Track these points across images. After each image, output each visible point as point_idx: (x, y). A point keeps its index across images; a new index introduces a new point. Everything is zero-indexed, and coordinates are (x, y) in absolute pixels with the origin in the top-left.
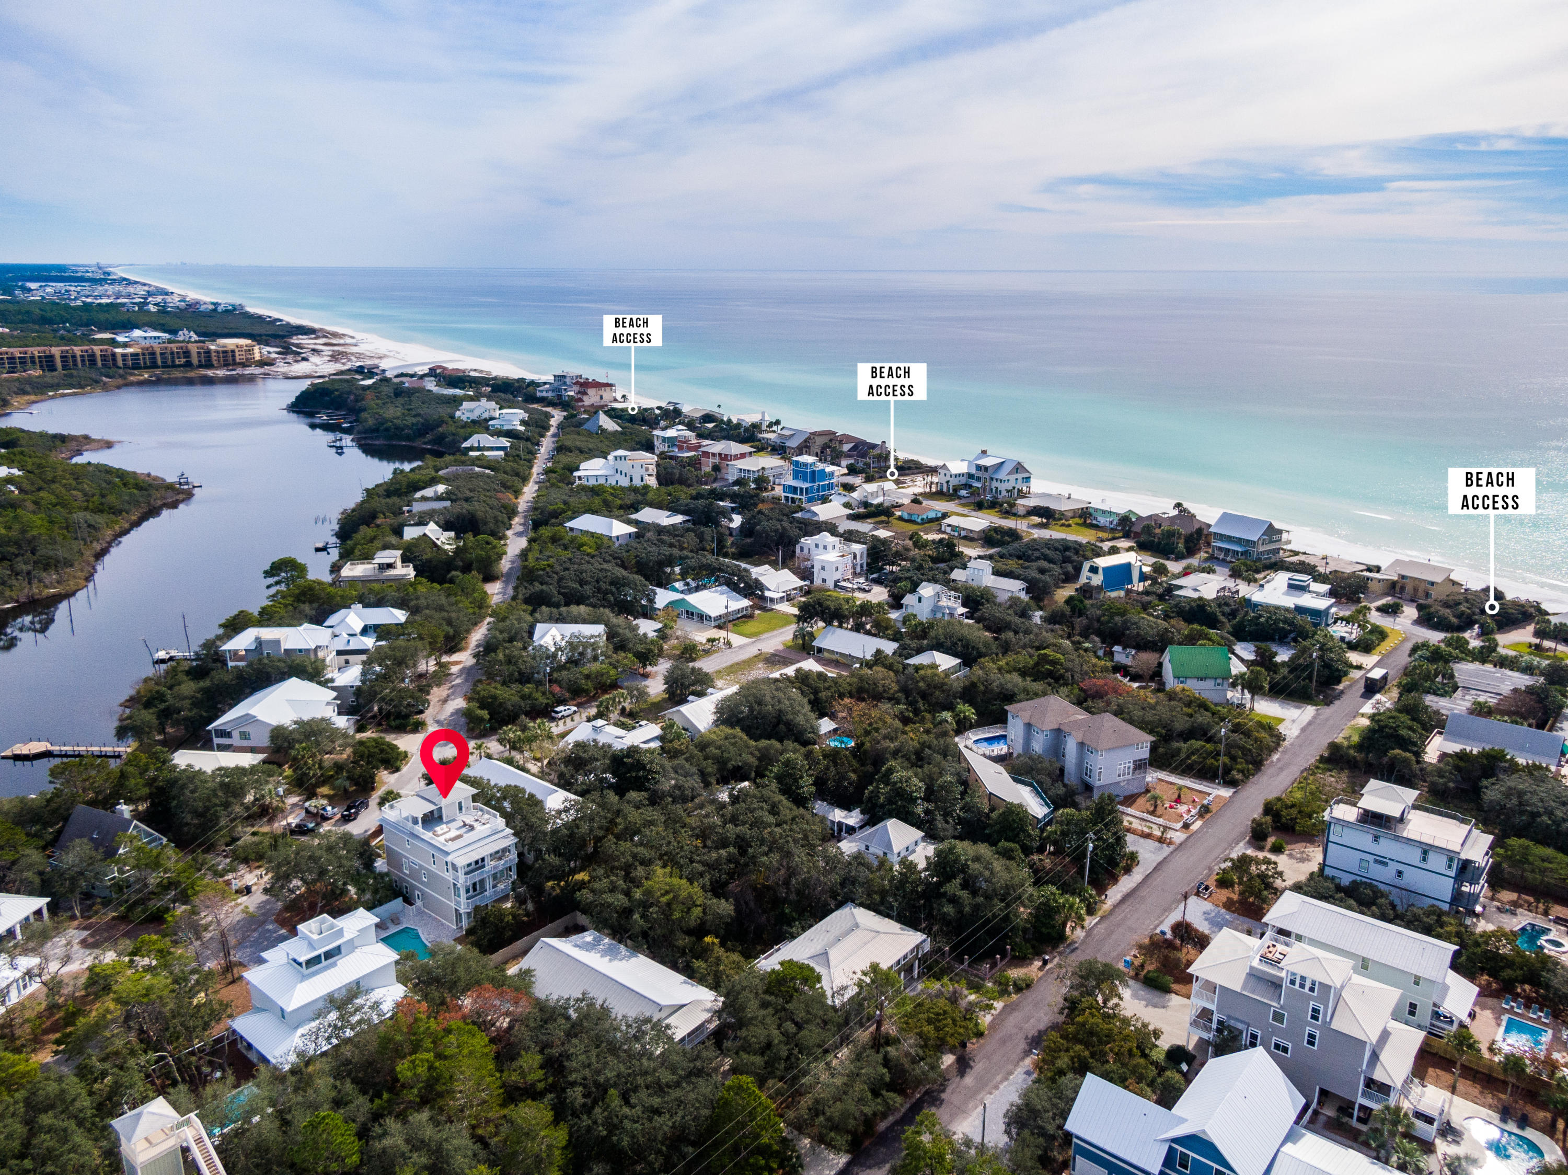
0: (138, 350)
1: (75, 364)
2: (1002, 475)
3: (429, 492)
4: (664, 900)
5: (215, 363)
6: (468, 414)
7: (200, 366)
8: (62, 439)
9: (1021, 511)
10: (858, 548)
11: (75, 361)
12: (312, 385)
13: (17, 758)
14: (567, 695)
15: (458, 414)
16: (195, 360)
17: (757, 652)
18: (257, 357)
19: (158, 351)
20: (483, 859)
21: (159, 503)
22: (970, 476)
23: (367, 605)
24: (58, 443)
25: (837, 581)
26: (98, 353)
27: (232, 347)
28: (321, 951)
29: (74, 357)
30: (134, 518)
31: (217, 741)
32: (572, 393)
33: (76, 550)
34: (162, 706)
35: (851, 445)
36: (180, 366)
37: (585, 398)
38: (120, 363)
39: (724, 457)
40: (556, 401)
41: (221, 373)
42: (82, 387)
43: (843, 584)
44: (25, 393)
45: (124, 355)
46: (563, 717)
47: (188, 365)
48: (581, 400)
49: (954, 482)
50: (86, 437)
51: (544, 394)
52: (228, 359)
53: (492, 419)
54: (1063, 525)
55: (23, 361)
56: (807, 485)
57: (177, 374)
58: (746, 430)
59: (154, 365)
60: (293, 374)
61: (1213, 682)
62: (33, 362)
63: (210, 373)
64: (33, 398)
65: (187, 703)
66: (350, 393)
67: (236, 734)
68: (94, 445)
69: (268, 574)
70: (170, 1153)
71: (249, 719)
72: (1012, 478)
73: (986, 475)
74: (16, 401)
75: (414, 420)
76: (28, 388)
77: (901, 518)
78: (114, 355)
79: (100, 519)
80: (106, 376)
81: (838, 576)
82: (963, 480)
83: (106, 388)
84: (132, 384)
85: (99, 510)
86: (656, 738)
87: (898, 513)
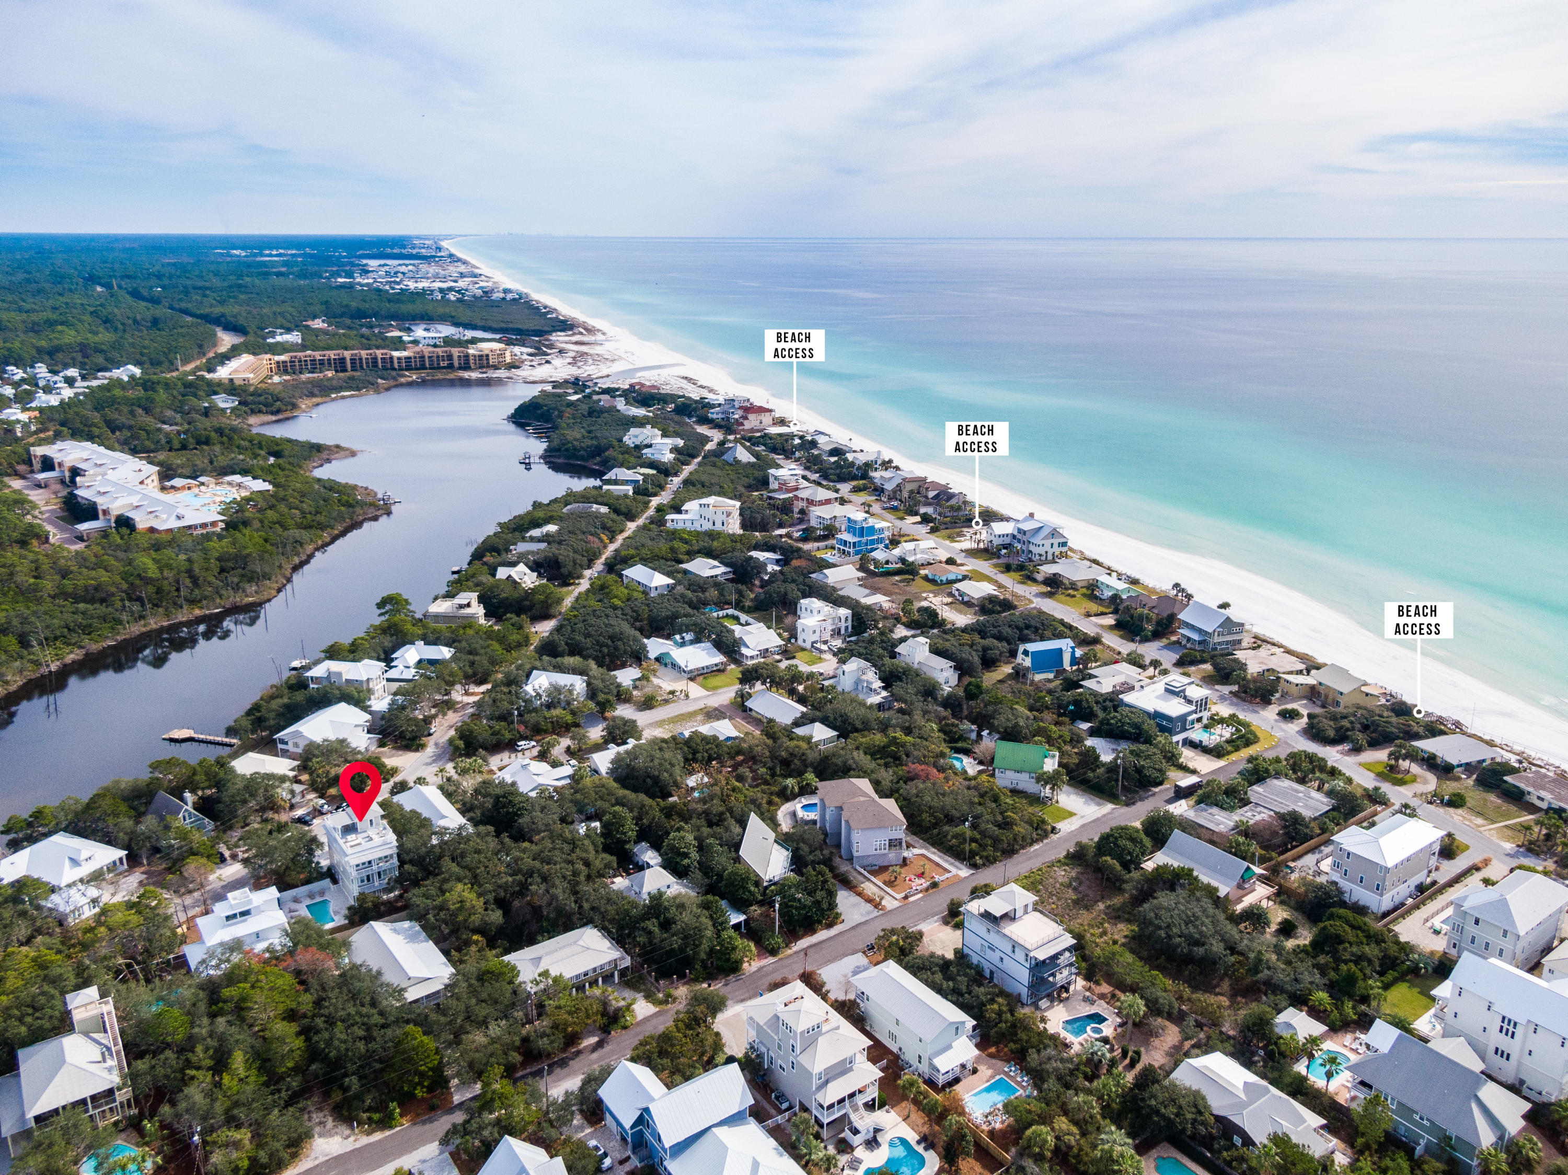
0: (411, 354)
1: (361, 367)
2: (1037, 540)
3: (536, 533)
4: (452, 907)
5: (472, 366)
6: (633, 440)
7: (460, 368)
8: (318, 448)
9: (1040, 577)
10: (844, 612)
11: (361, 363)
12: (542, 391)
13: (172, 740)
14: (528, 733)
15: (625, 439)
16: (456, 364)
17: (703, 706)
18: (508, 360)
19: (427, 355)
20: (370, 862)
21: (361, 518)
22: (1014, 537)
23: (427, 643)
24: (314, 452)
25: (813, 643)
26: (380, 356)
27: (486, 352)
28: (237, 911)
29: (361, 359)
30: (336, 532)
31: (280, 746)
32: (736, 416)
33: (277, 564)
34: (258, 714)
35: (936, 492)
36: (444, 368)
37: (745, 422)
38: (396, 365)
39: (810, 502)
40: (723, 423)
41: (474, 375)
42: (358, 389)
43: (818, 645)
44: (312, 395)
45: (399, 358)
46: (523, 750)
47: (451, 367)
48: (742, 424)
49: (997, 542)
50: (338, 447)
51: (715, 416)
52: (483, 362)
53: (650, 446)
54: (1069, 595)
55: (322, 362)
56: (856, 539)
57: (439, 376)
58: (859, 468)
59: (423, 367)
60: (532, 379)
61: (1027, 775)
62: (330, 364)
63: (466, 375)
64: (318, 400)
65: (273, 715)
66: (554, 409)
67: (290, 743)
68: (342, 453)
69: (380, 605)
70: (92, 1018)
71: (298, 734)
72: (1048, 543)
73: (1025, 538)
74: (304, 404)
75: (589, 442)
76: (316, 391)
77: (926, 578)
78: (391, 358)
79: (305, 535)
80: (382, 378)
81: (816, 637)
82: (1007, 540)
83: (378, 391)
84: (402, 385)
85: (308, 527)
86: (569, 776)
87: (922, 572)
